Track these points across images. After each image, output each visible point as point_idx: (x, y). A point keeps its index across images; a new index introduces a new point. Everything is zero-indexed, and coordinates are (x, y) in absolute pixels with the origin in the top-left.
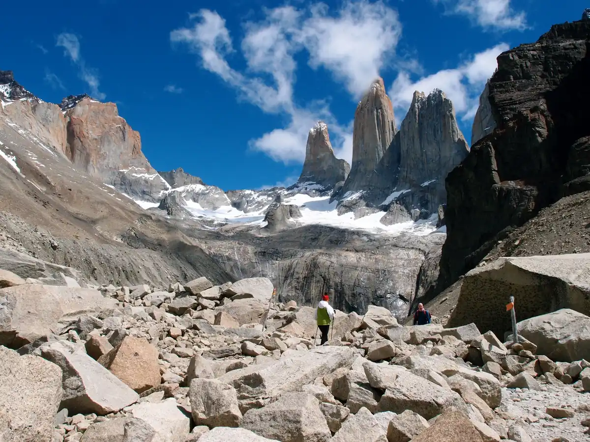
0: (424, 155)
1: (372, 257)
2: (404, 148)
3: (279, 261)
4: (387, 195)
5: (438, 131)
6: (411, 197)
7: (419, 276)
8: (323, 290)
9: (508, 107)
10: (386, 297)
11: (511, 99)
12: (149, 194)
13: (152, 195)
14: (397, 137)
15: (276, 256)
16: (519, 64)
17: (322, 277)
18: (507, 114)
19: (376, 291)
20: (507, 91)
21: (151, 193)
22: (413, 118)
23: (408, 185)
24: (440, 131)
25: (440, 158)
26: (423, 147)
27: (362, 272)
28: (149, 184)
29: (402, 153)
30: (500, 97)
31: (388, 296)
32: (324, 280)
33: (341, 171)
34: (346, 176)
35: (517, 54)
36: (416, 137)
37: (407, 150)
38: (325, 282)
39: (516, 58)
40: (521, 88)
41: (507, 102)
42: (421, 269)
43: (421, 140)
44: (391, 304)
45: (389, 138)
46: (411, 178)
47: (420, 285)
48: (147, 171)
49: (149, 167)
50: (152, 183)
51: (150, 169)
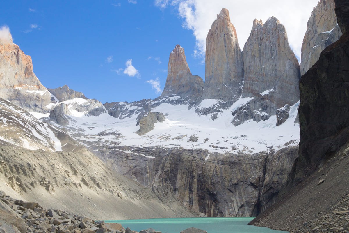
0: (263, 70)
2: (246, 65)
5: (274, 51)
6: (254, 104)
7: (265, 167)
8: (188, 180)
10: (239, 184)
12: (40, 107)
14: (241, 56)
17: (187, 170)
19: (231, 180)
21: (42, 106)
22: (254, 41)
23: (251, 94)
25: (276, 72)
26: (262, 63)
28: (40, 99)
29: (245, 69)
31: (242, 183)
36: (257, 55)
37: (249, 67)
38: (189, 174)
42: (266, 162)
43: (260, 58)
44: (243, 190)
45: (235, 58)
46: (253, 89)
47: (266, 174)
48: (38, 88)
49: (40, 85)
50: (43, 98)
51: (41, 87)
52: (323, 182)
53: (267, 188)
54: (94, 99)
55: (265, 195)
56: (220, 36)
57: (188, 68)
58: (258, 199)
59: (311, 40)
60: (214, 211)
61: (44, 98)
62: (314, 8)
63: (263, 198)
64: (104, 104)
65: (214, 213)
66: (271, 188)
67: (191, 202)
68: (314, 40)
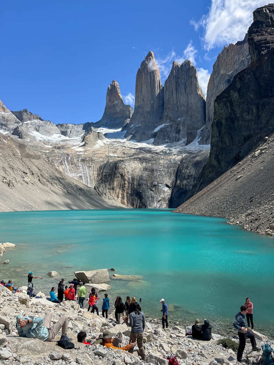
0: (179, 102)
1: (149, 162)
2: (166, 98)
3: (93, 165)
4: (156, 127)
5: (187, 88)
6: (170, 128)
7: (177, 173)
8: (121, 182)
9: (264, 45)
10: (158, 185)
11: (266, 40)
12: (6, 125)
13: (8, 126)
14: (162, 91)
15: (91, 162)
16: (270, 16)
17: (120, 175)
18: (263, 50)
19: (152, 182)
20: (262, 35)
21: (7, 125)
22: (172, 78)
23: (168, 121)
24: (188, 88)
25: (188, 104)
26: (178, 97)
27: (144, 171)
28: (6, 119)
29: (165, 100)
30: (257, 38)
31: (160, 185)
32: (122, 176)
33: (128, 112)
34: (131, 115)
35: (268, 9)
36: (174, 90)
37: (168, 99)
38: (122, 178)
39: (268, 11)
40: (272, 33)
41: (263, 42)
42: (178, 170)
43: (176, 92)
44: (161, 189)
45: (157, 91)
46: (171, 116)
47: (178, 178)
48: (3, 111)
49: (4, 108)
50: (7, 118)
51: (5, 109)
52: (240, 177)
53: (178, 189)
54: (49, 121)
55: (176, 193)
56: (147, 74)
57: (122, 99)
58: (171, 196)
59: (215, 79)
60: (139, 204)
61: (9, 119)
62: (219, 54)
63: (174, 196)
64: (57, 124)
65: (139, 206)
66: (180, 189)
67: (123, 198)
68: (217, 79)
